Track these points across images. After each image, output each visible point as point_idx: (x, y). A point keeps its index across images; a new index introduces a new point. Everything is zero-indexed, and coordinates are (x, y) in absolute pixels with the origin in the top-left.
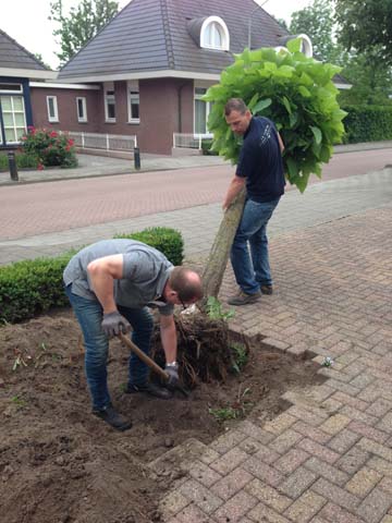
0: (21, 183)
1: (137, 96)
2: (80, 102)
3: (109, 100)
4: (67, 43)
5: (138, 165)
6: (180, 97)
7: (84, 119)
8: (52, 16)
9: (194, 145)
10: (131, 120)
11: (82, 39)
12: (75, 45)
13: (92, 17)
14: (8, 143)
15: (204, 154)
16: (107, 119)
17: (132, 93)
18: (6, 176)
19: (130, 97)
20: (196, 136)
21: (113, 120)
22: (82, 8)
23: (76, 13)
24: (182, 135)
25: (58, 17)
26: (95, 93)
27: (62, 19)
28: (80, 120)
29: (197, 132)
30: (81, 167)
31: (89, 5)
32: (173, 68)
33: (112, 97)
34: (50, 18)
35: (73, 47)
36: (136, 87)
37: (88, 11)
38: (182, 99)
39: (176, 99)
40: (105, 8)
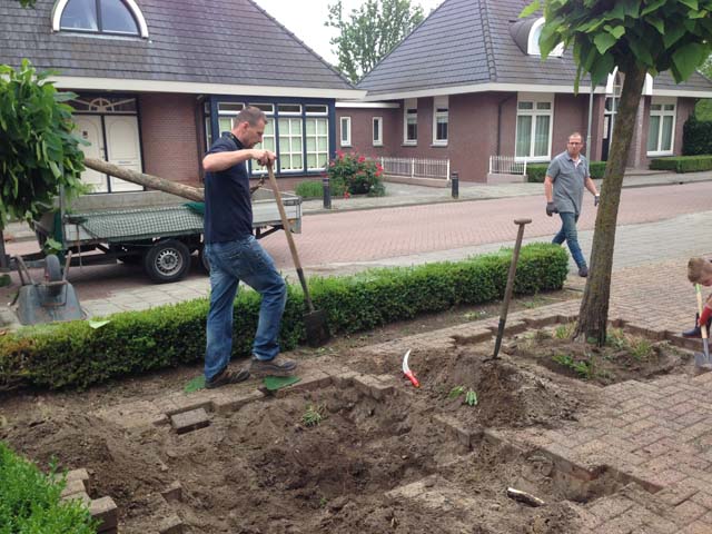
0: (335, 212)
1: (445, 114)
2: (376, 122)
3: (409, 120)
4: (346, 52)
5: (455, 193)
6: (500, 112)
7: (379, 142)
8: (329, 21)
9: (516, 171)
10: (436, 142)
11: (364, 48)
12: (356, 54)
13: (377, 20)
14: (309, 169)
15: (529, 181)
16: (406, 141)
17: (439, 110)
18: (319, 204)
19: (436, 115)
20: (518, 159)
21: (414, 142)
22: (366, 10)
23: (358, 16)
24: (500, 158)
25: (337, 22)
26: (394, 112)
27: (342, 24)
28: (375, 143)
29: (519, 155)
30: (388, 195)
31: (375, 6)
32: (495, 81)
33: (415, 116)
34: (327, 24)
35: (352, 57)
36: (445, 105)
37: (372, 14)
38: (503, 115)
39: (496, 116)
40: (394, 9)
